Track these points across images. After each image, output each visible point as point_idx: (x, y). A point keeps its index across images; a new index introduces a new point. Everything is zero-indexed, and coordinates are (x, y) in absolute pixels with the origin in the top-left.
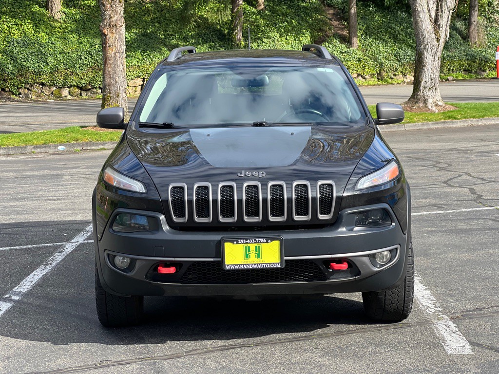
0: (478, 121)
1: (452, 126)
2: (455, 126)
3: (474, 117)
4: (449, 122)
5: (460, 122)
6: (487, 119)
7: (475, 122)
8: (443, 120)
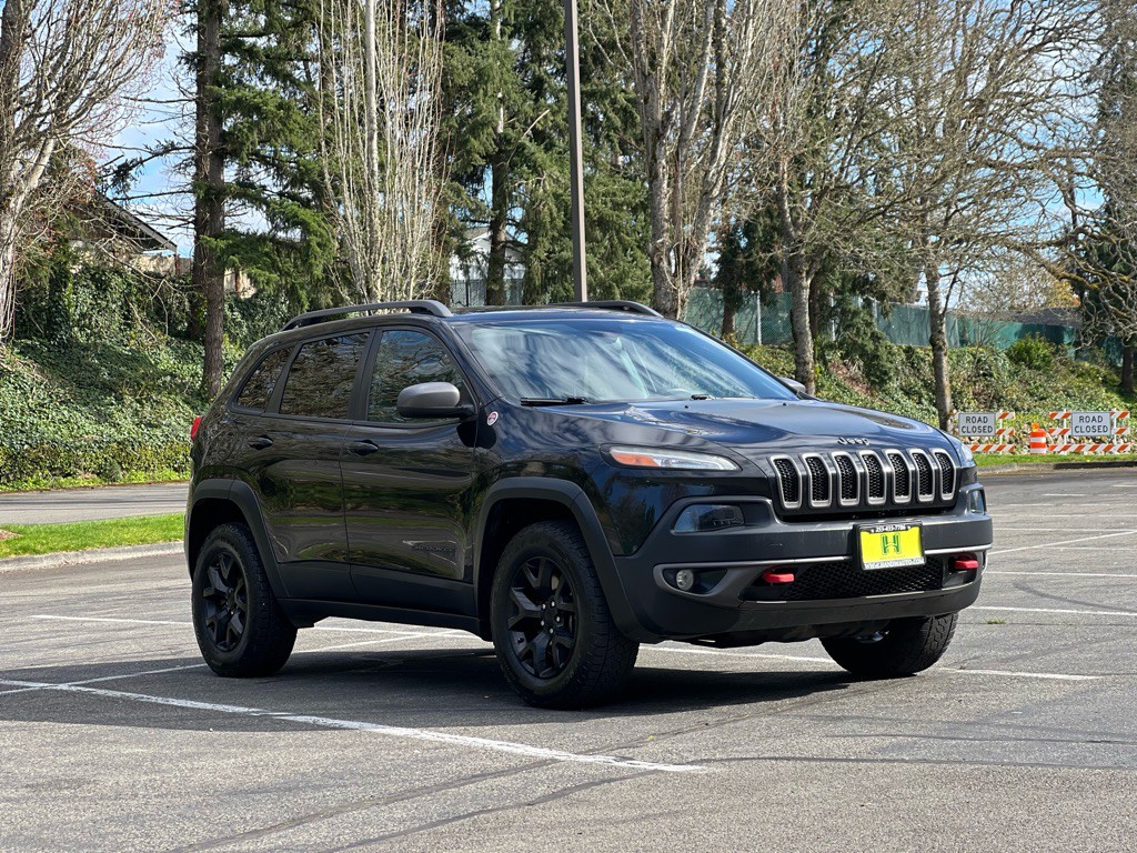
0: (77, 555)
1: (32, 566)
2: (38, 566)
3: (66, 548)
4: (26, 559)
5: (46, 558)
6: (93, 552)
7: (72, 558)
8: (13, 556)
